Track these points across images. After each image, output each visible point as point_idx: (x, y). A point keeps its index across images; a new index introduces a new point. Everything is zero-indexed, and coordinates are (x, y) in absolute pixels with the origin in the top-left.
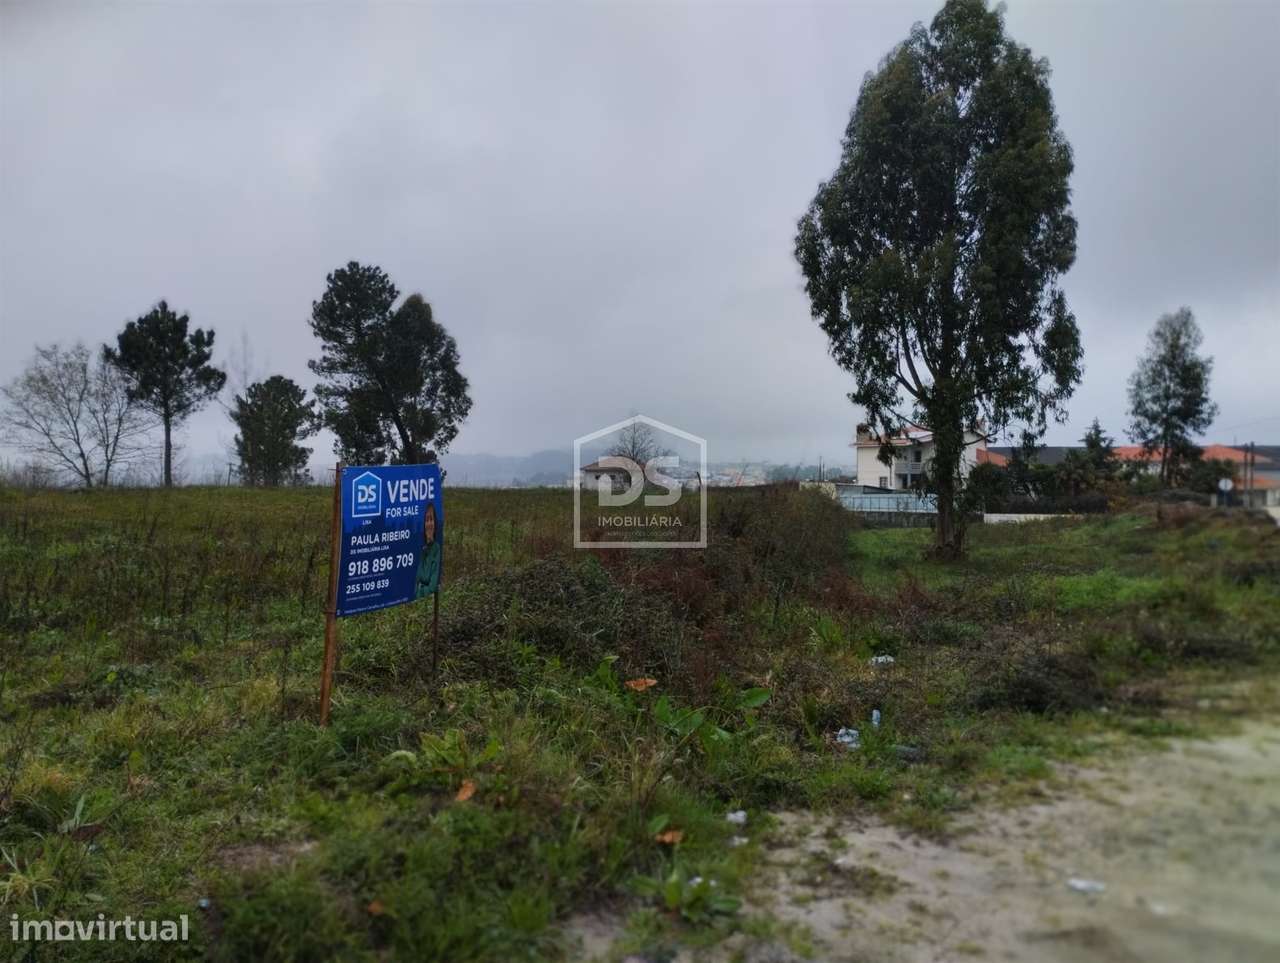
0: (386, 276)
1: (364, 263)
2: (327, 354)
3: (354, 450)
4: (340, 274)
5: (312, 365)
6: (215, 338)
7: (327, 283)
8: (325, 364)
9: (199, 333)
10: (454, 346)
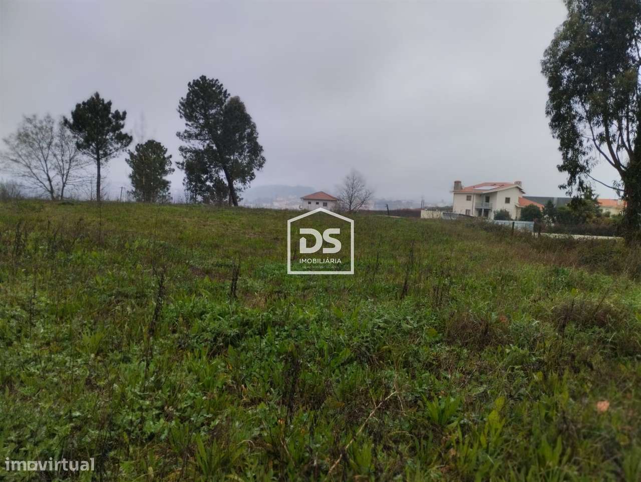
0: (222, 85)
1: (209, 77)
2: (188, 128)
3: (194, 184)
4: (196, 83)
5: (178, 134)
6: (127, 116)
7: (188, 87)
8: (186, 135)
9: (117, 112)
10: (255, 127)
